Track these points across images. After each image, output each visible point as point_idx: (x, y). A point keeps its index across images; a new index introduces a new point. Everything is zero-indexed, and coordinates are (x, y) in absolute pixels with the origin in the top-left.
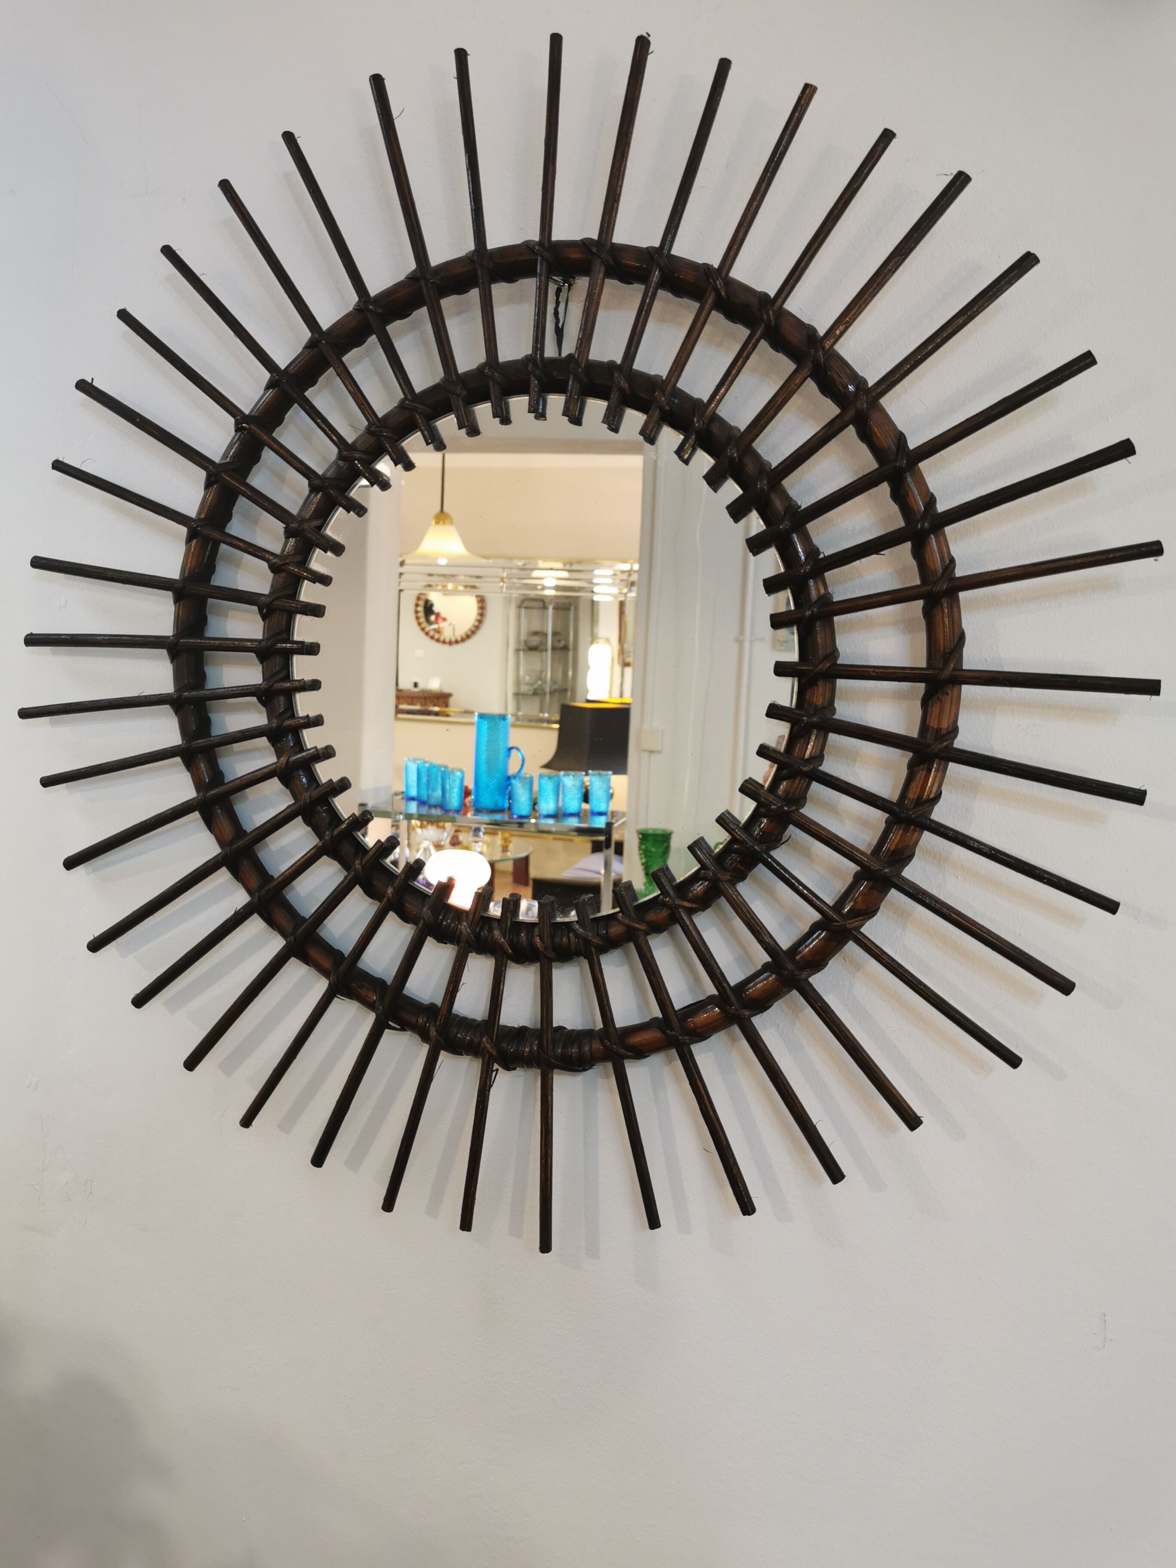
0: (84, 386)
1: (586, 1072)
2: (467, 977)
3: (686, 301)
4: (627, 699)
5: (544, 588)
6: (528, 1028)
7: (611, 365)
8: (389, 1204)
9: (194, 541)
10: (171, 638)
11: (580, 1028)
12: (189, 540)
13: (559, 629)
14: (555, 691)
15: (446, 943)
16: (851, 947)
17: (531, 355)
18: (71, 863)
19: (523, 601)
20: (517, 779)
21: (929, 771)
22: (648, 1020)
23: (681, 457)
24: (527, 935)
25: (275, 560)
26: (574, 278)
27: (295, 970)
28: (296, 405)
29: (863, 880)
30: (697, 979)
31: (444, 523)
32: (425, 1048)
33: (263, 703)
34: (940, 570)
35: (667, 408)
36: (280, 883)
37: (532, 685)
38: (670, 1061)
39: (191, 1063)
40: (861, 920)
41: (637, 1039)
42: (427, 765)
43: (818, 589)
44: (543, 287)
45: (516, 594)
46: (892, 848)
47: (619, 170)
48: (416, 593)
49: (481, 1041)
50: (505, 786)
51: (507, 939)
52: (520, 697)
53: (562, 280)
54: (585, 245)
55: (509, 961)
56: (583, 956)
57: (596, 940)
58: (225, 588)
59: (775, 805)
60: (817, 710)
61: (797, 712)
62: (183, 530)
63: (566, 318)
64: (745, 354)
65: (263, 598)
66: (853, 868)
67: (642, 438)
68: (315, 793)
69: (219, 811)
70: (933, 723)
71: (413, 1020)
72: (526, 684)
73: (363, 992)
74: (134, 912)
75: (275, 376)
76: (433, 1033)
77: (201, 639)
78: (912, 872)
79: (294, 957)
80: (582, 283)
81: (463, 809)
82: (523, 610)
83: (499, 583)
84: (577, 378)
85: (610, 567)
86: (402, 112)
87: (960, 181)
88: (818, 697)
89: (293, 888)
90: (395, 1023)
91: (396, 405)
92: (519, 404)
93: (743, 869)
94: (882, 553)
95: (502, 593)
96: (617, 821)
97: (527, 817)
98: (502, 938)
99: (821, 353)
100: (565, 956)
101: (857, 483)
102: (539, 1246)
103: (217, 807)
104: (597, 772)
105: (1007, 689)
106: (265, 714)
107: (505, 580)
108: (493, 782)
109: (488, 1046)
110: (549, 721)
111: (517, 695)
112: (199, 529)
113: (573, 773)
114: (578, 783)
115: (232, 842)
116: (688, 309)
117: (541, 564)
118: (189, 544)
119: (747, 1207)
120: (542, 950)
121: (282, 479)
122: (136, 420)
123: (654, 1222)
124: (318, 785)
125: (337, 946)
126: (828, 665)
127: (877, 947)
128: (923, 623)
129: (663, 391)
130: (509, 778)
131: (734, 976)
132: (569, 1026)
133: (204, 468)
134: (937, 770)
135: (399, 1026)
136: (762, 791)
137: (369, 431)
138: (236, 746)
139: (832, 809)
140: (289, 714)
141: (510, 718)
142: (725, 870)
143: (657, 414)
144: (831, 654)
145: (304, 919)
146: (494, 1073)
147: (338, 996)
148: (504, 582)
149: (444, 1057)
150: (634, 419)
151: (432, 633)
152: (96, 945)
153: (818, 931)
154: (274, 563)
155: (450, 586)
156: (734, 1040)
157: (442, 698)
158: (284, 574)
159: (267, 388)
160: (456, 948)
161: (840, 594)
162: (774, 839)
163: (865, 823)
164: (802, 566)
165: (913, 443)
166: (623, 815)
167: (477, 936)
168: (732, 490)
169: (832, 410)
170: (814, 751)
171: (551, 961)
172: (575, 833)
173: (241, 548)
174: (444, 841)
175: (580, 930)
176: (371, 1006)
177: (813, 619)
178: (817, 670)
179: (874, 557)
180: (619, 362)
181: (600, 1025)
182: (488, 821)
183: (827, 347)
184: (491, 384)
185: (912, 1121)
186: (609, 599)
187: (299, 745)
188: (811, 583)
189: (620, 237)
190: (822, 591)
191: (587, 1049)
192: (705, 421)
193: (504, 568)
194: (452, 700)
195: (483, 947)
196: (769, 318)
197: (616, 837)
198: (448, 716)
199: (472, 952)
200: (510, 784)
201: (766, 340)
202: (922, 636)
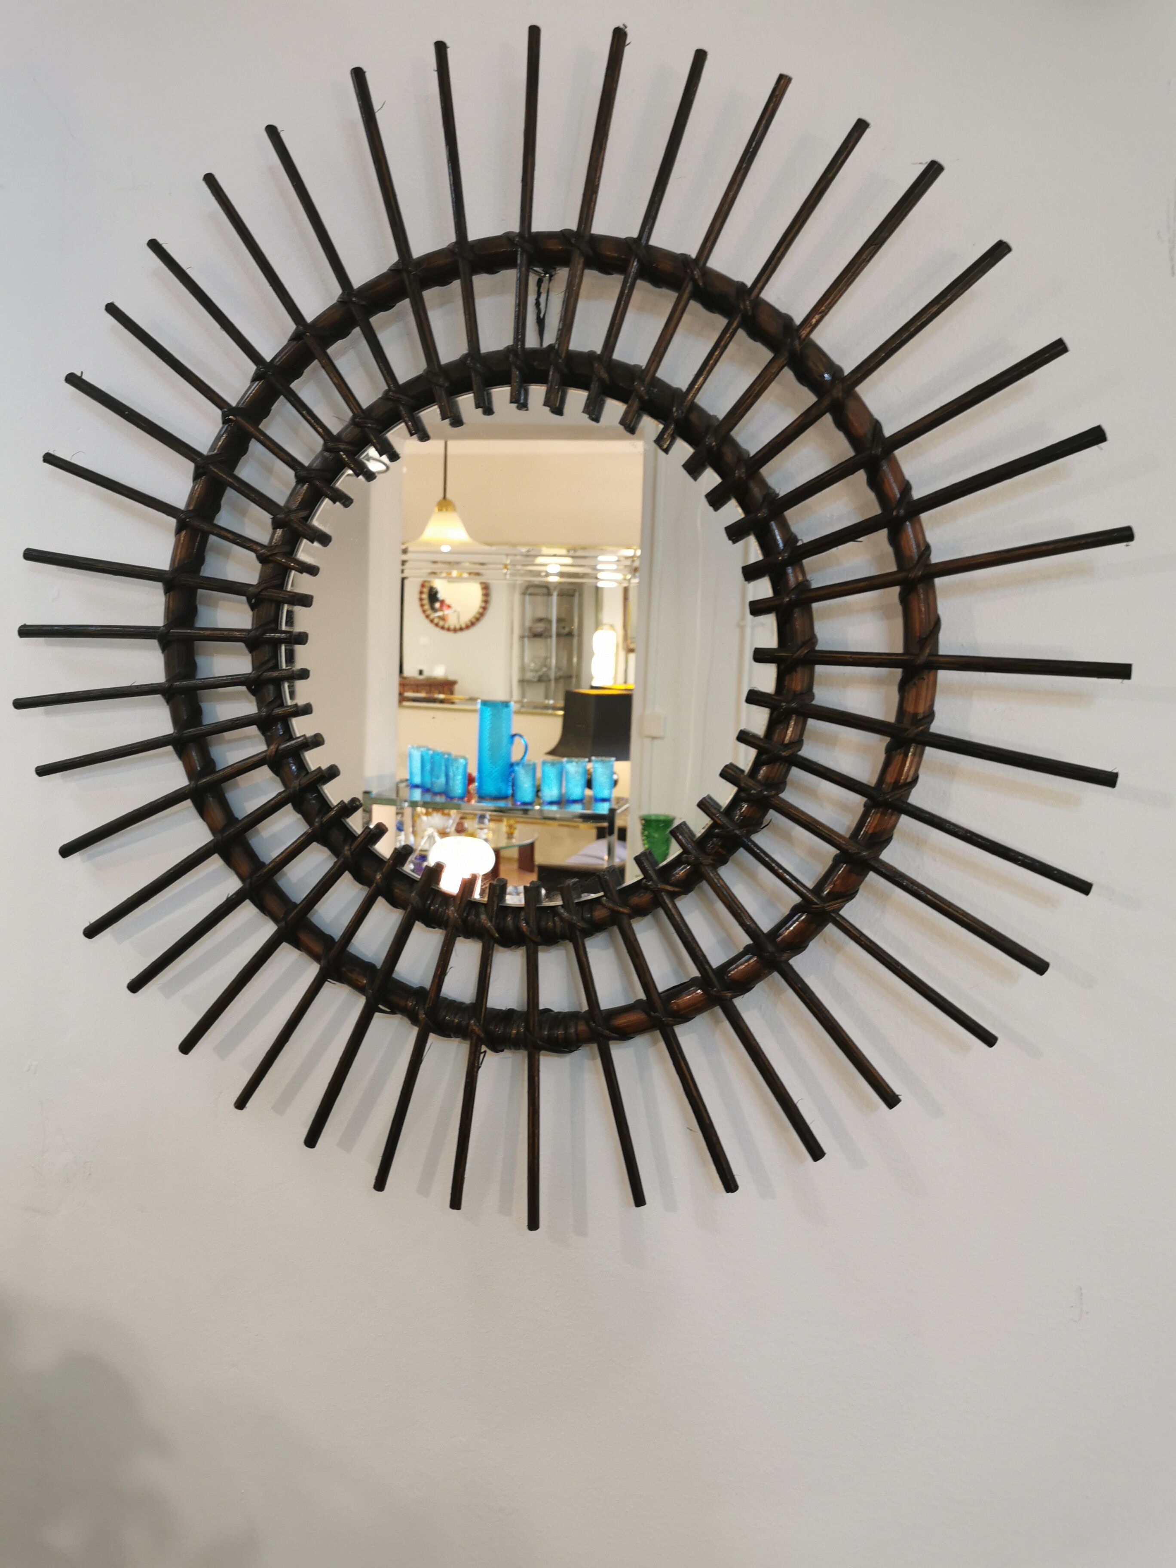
0: (74, 380)
1: (573, 1054)
2: (455, 961)
3: (664, 291)
4: (631, 685)
5: (548, 575)
6: (516, 1010)
7: (591, 355)
8: (380, 1184)
9: (183, 533)
10: (162, 628)
11: (566, 1010)
12: (178, 531)
13: (563, 616)
14: (560, 677)
15: (434, 928)
16: (831, 929)
17: (512, 345)
18: (67, 851)
19: (527, 588)
20: (521, 766)
21: (906, 756)
22: (632, 1002)
23: (661, 447)
24: (514, 919)
25: (263, 551)
26: (555, 269)
27: (287, 955)
28: (282, 397)
29: (842, 863)
30: (681, 962)
31: (447, 510)
32: (414, 1031)
33: (253, 692)
34: (916, 557)
35: (647, 398)
36: (271, 869)
37: (536, 671)
38: (655, 1042)
39: (187, 1046)
40: (841, 902)
41: (621, 1021)
42: (431, 752)
43: (796, 577)
44: (523, 279)
45: (520, 580)
46: (870, 832)
47: (598, 159)
48: (419, 581)
49: (468, 1025)
50: (508, 773)
51: (493, 923)
52: (525, 683)
53: (543, 270)
54: (564, 236)
55: (496, 945)
56: (568, 939)
57: (580, 924)
58: (214, 578)
59: (755, 790)
60: (796, 696)
61: (775, 697)
62: (172, 522)
63: (548, 308)
64: (722, 343)
65: (251, 589)
66: (832, 851)
67: (622, 427)
68: (305, 781)
69: (211, 799)
70: (910, 709)
71: (402, 1003)
72: (532, 671)
73: (354, 976)
74: (128, 899)
75: (261, 368)
76: (422, 1016)
77: (191, 630)
78: (890, 855)
79: (286, 942)
80: (563, 273)
81: (467, 795)
82: (527, 597)
83: (502, 570)
84: (557, 369)
85: (614, 553)
86: (384, 104)
87: (933, 171)
88: (797, 683)
89: (285, 874)
90: (385, 1006)
91: (380, 396)
92: (501, 394)
93: (724, 853)
94: (859, 540)
95: (505, 579)
96: (620, 807)
97: (530, 804)
98: (489, 922)
99: (797, 342)
100: (551, 939)
101: (834, 471)
102: (527, 1224)
103: (209, 795)
104: (600, 758)
105: (982, 674)
106: (255, 703)
107: (509, 567)
108: (497, 769)
109: (476, 1029)
110: (555, 708)
111: (522, 682)
112: (188, 520)
113: (576, 760)
114: (581, 770)
115: (223, 830)
116: (666, 299)
117: (545, 550)
118: (178, 535)
119: (730, 1184)
120: (528, 933)
121: (269, 470)
122: (125, 412)
123: (639, 1200)
124: (307, 773)
125: (328, 931)
126: (806, 651)
127: (856, 929)
128: (899, 609)
129: (642, 381)
130: (512, 765)
131: (716, 959)
132: (556, 1008)
133: (192, 460)
134: (914, 754)
135: (389, 1008)
136: (742, 776)
137: (354, 422)
138: (228, 735)
139: (811, 793)
140: (277, 703)
141: (513, 706)
142: (707, 854)
143: (636, 404)
144: (809, 640)
145: (295, 905)
146: (482, 1055)
147: (329, 980)
148: (508, 569)
149: (433, 1040)
150: (614, 409)
151: (436, 621)
152: (92, 932)
153: (797, 914)
154: (262, 554)
155: (455, 573)
156: (717, 1022)
157: (447, 686)
158: (271, 565)
159: (254, 380)
160: (444, 932)
161: (818, 581)
162: (755, 823)
163: (844, 807)
164: (779, 553)
165: (888, 431)
166: (626, 801)
167: (465, 921)
168: (710, 479)
169: (809, 398)
170: (793, 736)
171: (537, 944)
172: (580, 820)
173: (229, 538)
174: (450, 828)
175: (566, 914)
176: (360, 989)
177: (792, 605)
178: (795, 655)
179: (851, 544)
180: (599, 352)
181: (585, 1007)
182: (492, 808)
183: (803, 336)
184: (473, 375)
185: (891, 1099)
186: (614, 585)
187: (288, 733)
188: (790, 570)
189: (599, 227)
190: (800, 578)
191: (572, 1031)
192: (684, 411)
193: (507, 555)
194: (457, 688)
195: (470, 931)
196: (745, 308)
197: (619, 823)
198: (453, 703)
199: (460, 936)
200: (513, 771)
201: (743, 329)
202: (899, 622)
